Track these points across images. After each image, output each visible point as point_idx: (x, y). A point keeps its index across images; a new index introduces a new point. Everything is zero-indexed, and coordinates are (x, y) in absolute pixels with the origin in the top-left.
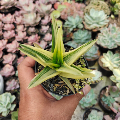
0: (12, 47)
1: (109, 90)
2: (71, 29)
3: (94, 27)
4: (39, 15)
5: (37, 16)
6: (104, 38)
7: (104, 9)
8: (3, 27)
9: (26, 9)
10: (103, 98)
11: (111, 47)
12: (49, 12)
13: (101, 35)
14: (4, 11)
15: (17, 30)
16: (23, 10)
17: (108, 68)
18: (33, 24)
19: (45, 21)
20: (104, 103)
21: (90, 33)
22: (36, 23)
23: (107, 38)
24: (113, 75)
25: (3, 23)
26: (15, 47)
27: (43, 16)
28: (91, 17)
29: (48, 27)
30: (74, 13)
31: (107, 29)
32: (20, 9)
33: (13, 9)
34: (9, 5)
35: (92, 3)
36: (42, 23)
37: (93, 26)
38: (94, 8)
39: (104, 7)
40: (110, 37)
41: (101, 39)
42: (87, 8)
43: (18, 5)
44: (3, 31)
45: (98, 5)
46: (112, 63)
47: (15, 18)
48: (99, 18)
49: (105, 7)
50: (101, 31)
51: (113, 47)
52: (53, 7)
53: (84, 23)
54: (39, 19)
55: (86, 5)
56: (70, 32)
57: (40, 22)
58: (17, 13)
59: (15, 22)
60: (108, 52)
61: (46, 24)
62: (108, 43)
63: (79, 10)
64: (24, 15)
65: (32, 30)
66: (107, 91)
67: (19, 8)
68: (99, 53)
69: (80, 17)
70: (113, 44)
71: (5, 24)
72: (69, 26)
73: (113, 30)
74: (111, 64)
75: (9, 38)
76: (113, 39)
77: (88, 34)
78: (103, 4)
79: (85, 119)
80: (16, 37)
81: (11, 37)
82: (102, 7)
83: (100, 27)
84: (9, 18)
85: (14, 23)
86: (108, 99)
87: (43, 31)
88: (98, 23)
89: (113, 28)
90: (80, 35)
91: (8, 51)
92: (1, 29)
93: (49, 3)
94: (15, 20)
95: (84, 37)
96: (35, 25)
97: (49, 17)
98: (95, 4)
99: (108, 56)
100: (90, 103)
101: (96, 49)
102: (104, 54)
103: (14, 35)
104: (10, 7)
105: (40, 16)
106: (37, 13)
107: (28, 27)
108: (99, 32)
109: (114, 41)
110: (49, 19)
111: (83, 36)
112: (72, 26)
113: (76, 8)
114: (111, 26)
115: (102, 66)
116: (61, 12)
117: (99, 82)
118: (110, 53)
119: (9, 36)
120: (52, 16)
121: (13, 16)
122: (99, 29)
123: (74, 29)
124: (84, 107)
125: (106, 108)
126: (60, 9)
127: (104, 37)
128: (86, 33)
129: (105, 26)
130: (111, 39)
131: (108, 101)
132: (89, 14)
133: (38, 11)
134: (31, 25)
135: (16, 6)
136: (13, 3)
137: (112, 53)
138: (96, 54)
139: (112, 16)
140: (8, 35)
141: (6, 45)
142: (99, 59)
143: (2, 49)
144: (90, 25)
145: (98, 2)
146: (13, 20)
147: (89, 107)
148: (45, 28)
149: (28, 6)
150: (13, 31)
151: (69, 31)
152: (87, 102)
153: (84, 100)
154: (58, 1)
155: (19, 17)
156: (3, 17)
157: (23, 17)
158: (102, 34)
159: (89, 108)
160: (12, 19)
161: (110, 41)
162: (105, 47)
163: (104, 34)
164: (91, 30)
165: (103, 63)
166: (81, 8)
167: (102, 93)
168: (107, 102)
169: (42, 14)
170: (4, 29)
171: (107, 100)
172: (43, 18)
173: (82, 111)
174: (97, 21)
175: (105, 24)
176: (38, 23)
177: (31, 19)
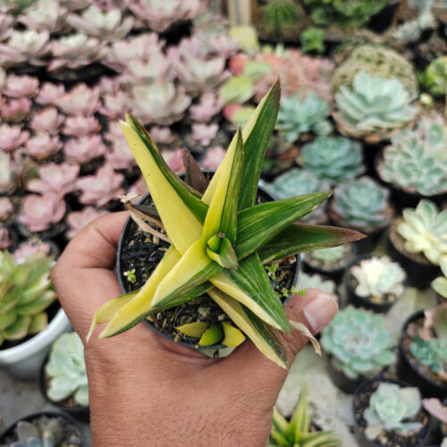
0: (97, 187)
2: (293, 137)
3: (371, 129)
4: (182, 89)
5: (177, 94)
6: (405, 161)
7: (400, 75)
8: (63, 126)
9: (139, 70)
10: (414, 347)
11: (431, 189)
12: (216, 84)
13: (394, 153)
14: (61, 78)
15: (108, 137)
16: (130, 73)
17: (422, 254)
18: (164, 119)
19: (206, 108)
20: (418, 363)
21: (358, 147)
22: (172, 115)
23: (414, 160)
24: (442, 275)
25: (60, 111)
26: (108, 189)
27: (195, 95)
28: (362, 97)
29: (214, 128)
30: (297, 86)
31: (411, 134)
32: (118, 71)
33: (93, 72)
34: (81, 57)
35: (359, 57)
36: (193, 117)
37: (366, 125)
38: (367, 72)
39: (397, 70)
40: (426, 156)
41: (395, 166)
42: (342, 70)
43: (111, 59)
44: (64, 138)
45: (380, 63)
46: (436, 240)
47: (102, 100)
48: (388, 99)
49: (402, 69)
50: (395, 140)
51: (435, 187)
52: (228, 65)
53: (337, 116)
54: (184, 102)
55: (337, 65)
56: (288, 145)
57: (187, 112)
58: (106, 84)
59: (103, 111)
60: (422, 205)
61: (208, 119)
62: (419, 176)
63: (315, 80)
64: (136, 90)
65: (163, 135)
67: (113, 67)
68: (390, 212)
69: (321, 99)
70: (436, 179)
71: (67, 115)
72: (287, 126)
73: (435, 134)
74: (432, 243)
75: (83, 159)
76: (437, 164)
77: (351, 151)
78: (394, 59)
79: (360, 411)
80: (109, 157)
81: (92, 155)
82: (392, 68)
83: (390, 130)
84: (82, 97)
85: (97, 115)
86: (432, 350)
87: (198, 142)
88: (381, 116)
89: (435, 128)
90: (325, 153)
91: (84, 199)
92: (56, 132)
93: (212, 55)
94: (100, 104)
95: (338, 159)
96: (171, 122)
97: (217, 97)
98: (368, 60)
99: (420, 218)
100: (372, 361)
101: (380, 197)
102: (407, 213)
103: (102, 149)
104: (85, 62)
105: (188, 93)
106: (177, 82)
107: (148, 128)
108: (387, 143)
109: (438, 171)
110: (215, 105)
111: (335, 154)
112: (297, 125)
113: (306, 72)
114: (426, 124)
115: (404, 250)
116: (255, 83)
117: (396, 299)
118: (427, 208)
119: (86, 154)
120: (226, 94)
121: (97, 90)
122: (388, 136)
123: (302, 134)
124: (355, 371)
125: (428, 377)
126: (252, 75)
127: (407, 156)
128: (346, 146)
129: (406, 125)
130: (430, 162)
131: (430, 357)
132: (351, 87)
133: (180, 78)
134: (156, 121)
135: (104, 63)
136: (95, 50)
137: (432, 207)
138: (381, 212)
139: (426, 99)
140: (83, 148)
141: (74, 182)
142: (392, 228)
143: (62, 194)
144: (355, 122)
145: (380, 55)
146: (95, 105)
147: (370, 373)
148: (204, 133)
149: (145, 60)
150: (97, 139)
151: (286, 141)
152: (365, 356)
153: (353, 351)
155: (114, 94)
156: (59, 96)
157: (132, 97)
158: (399, 147)
159: (371, 377)
160: (90, 100)
161: (425, 171)
162: (412, 190)
163: (406, 149)
164: (360, 139)
165: (404, 240)
166: (320, 72)
167: (411, 331)
168: (427, 359)
169: (191, 89)
170: (67, 131)
171: (427, 354)
172: (196, 101)
174: (379, 109)
175: (407, 118)
176: (181, 114)
177: (156, 102)
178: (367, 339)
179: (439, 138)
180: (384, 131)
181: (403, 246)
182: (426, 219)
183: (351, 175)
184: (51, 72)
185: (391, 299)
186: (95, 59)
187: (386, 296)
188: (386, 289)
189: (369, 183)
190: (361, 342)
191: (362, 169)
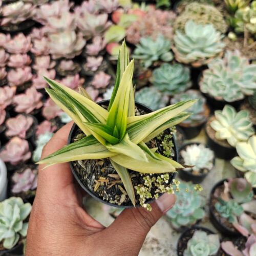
0: (25, 102)
1: (230, 188)
2: (148, 64)
3: (195, 59)
4: (81, 34)
5: (77, 38)
6: (216, 80)
7: (215, 22)
8: (8, 61)
9: (56, 24)
10: (218, 205)
11: (232, 98)
12: (102, 30)
13: (209, 74)
14: (8, 29)
15: (35, 67)
16: (49, 26)
17: (226, 141)
18: (69, 54)
19: (95, 47)
20: (220, 216)
21: (187, 70)
22: (75, 52)
23: (221, 79)
24: (238, 155)
25: (6, 52)
27: (90, 38)
28: (189, 38)
29: (100, 59)
30: (153, 30)
31: (221, 62)
32: (43, 23)
33: (28, 25)
34: (20, 16)
35: (190, 10)
36: (87, 52)
37: (192, 56)
38: (193, 20)
39: (213, 18)
40: (228, 77)
41: (209, 82)
42: (179, 19)
43: (39, 17)
44: (8, 68)
45: (202, 14)
46: (234, 131)
47: (32, 42)
48: (205, 39)
49: (216, 17)
50: (210, 65)
51: (235, 97)
52: (110, 18)
53: (175, 50)
54: (82, 43)
55: (178, 15)
56: (145, 69)
57: (84, 49)
58: (36, 32)
59: (33, 50)
60: (226, 108)
61: (96, 53)
62: (224, 89)
63: (164, 25)
64: (51, 37)
65: (67, 65)
66: (226, 190)
67: (40, 21)
68: (207, 112)
69: (166, 38)
70: (234, 91)
71: (11, 54)
72: (144, 57)
73: (234, 62)
74: (232, 133)
75: (19, 83)
76: (235, 82)
77: (183, 73)
78: (211, 11)
79: (182, 250)
80: (35, 81)
81: (24, 80)
82: (210, 17)
83: (207, 58)
84: (20, 42)
85: (29, 53)
86: (229, 207)
87: (90, 68)
88: (202, 50)
89: (234, 58)
90: (166, 75)
91: (18, 109)
92: (3, 65)
93: (101, 12)
94: (31, 45)
95: (175, 78)
96: (73, 56)
97: (103, 39)
98: (195, 13)
99: (225, 117)
100: (191, 217)
101: (200, 103)
102: (217, 113)
103: (30, 76)
104: (22, 19)
105: (84, 37)
106: (77, 31)
107: (59, 61)
108: (205, 67)
109: (236, 86)
110: (101, 44)
111: (173, 76)
112: (151, 56)
113: (158, 21)
114: (229, 54)
115: (215, 138)
116: (126, 29)
117: (209, 171)
118: (229, 109)
119: (20, 79)
120: (108, 36)
121: (29, 38)
122: (206, 62)
123: (153, 62)
124: (179, 224)
125: (225, 226)
126: (125, 23)
127: (217, 77)
128: (179, 70)
129: (217, 55)
130: (230, 81)
131: (228, 212)
132: (183, 31)
133: (80, 27)
134: (65, 56)
135: (34, 19)
136: (28, 11)
137: (232, 109)
138: (200, 114)
139: (232, 35)
140: (17, 77)
141: (12, 98)
142: (208, 123)
143: (4, 106)
144: (186, 53)
145: (202, 9)
146: (28, 46)
147: (189, 225)
148: (94, 63)
149: (59, 17)
150: (28, 69)
151: (144, 66)
152: (185, 214)
153: (177, 210)
154: (120, 7)
155: (39, 39)
156: (7, 41)
157: (49, 41)
158: (212, 71)
159: (190, 227)
160: (25, 44)
161: (228, 86)
162: (220, 98)
163: (216, 72)
164: (189, 65)
165: (215, 132)
166: (167, 19)
167: (216, 195)
168: (226, 213)
169: (88, 34)
170: (10, 64)
171: (226, 209)
172: (89, 42)
173: (174, 236)
174: (200, 46)
175: (218, 51)
176: (80, 51)
177: (65, 44)
178: (187, 203)
179: (237, 65)
180: (203, 59)
181: (214, 135)
182: (229, 118)
183: (182, 88)
184: (3, 26)
185: (206, 171)
186: (28, 17)
187: (202, 170)
188: (201, 166)
189: (194, 94)
190: (183, 205)
191: (189, 85)
